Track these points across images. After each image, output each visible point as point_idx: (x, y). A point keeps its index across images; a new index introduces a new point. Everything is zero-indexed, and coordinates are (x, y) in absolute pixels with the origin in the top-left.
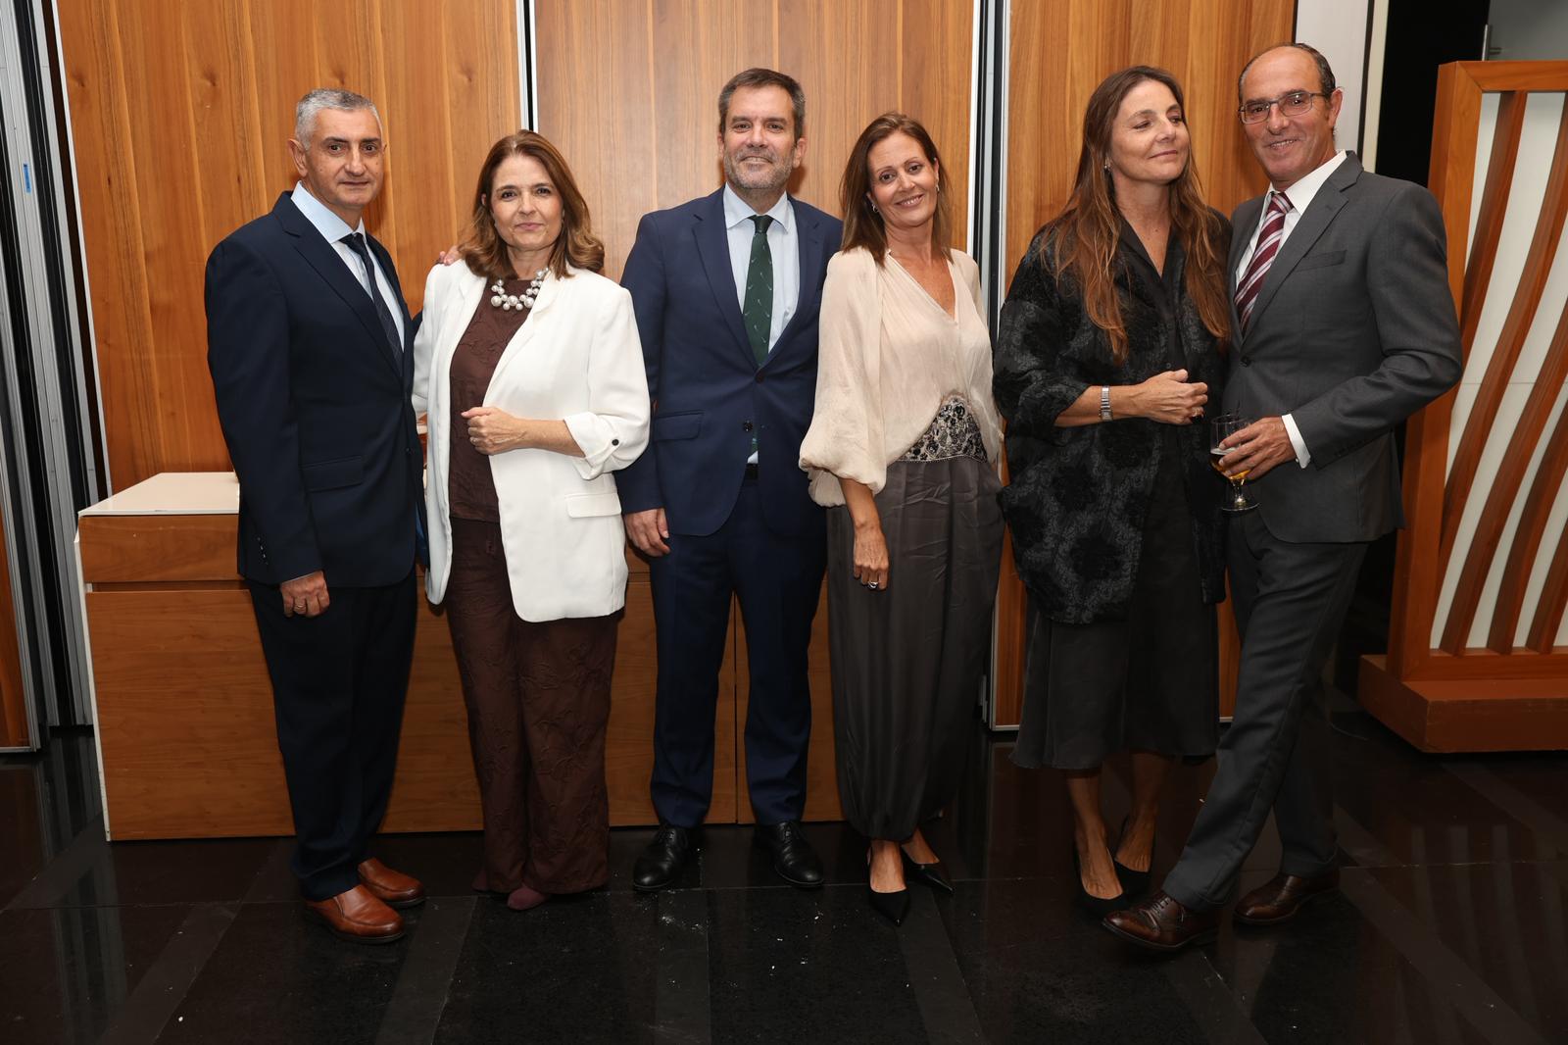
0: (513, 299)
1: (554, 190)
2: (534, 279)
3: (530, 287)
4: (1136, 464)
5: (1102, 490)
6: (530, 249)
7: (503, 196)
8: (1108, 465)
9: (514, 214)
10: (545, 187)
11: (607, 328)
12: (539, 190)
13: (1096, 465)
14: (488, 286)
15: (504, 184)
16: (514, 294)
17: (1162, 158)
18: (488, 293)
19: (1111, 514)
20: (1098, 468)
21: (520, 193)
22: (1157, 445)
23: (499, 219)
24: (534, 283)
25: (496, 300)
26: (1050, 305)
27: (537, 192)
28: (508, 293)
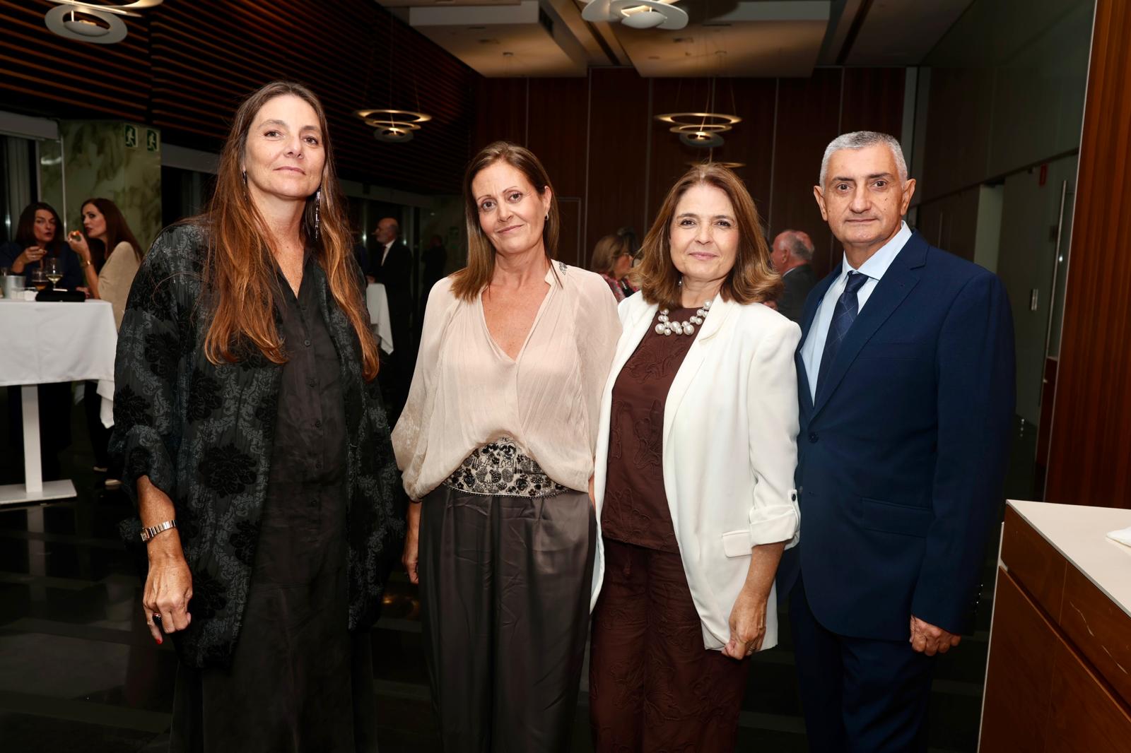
0: (676, 325)
1: (735, 226)
2: (701, 308)
3: (695, 315)
4: (241, 490)
5: (205, 521)
6: (700, 279)
7: (682, 224)
8: (209, 492)
9: (690, 242)
10: (726, 220)
11: (768, 359)
12: (721, 222)
13: (196, 496)
14: (658, 314)
15: (685, 212)
16: (676, 320)
17: (287, 172)
18: (656, 321)
19: (215, 546)
20: (198, 499)
21: (700, 222)
22: (262, 469)
23: (674, 244)
24: (700, 312)
25: (660, 328)
26: (168, 316)
27: (717, 224)
28: (671, 321)
